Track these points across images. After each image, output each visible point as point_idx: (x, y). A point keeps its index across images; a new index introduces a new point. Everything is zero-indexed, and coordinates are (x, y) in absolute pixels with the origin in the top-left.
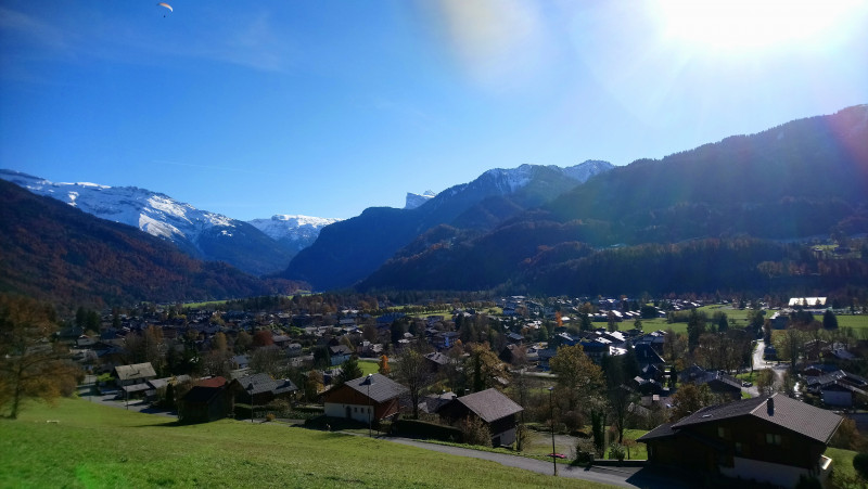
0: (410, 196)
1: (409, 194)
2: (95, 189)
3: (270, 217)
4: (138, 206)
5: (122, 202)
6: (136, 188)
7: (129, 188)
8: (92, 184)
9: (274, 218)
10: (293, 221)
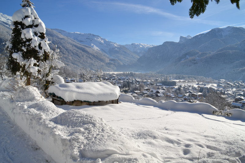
0: (181, 37)
1: (181, 36)
2: (80, 34)
3: (131, 44)
4: (91, 40)
5: (87, 38)
6: (91, 34)
7: (89, 34)
8: (79, 33)
9: (132, 44)
10: (138, 45)
